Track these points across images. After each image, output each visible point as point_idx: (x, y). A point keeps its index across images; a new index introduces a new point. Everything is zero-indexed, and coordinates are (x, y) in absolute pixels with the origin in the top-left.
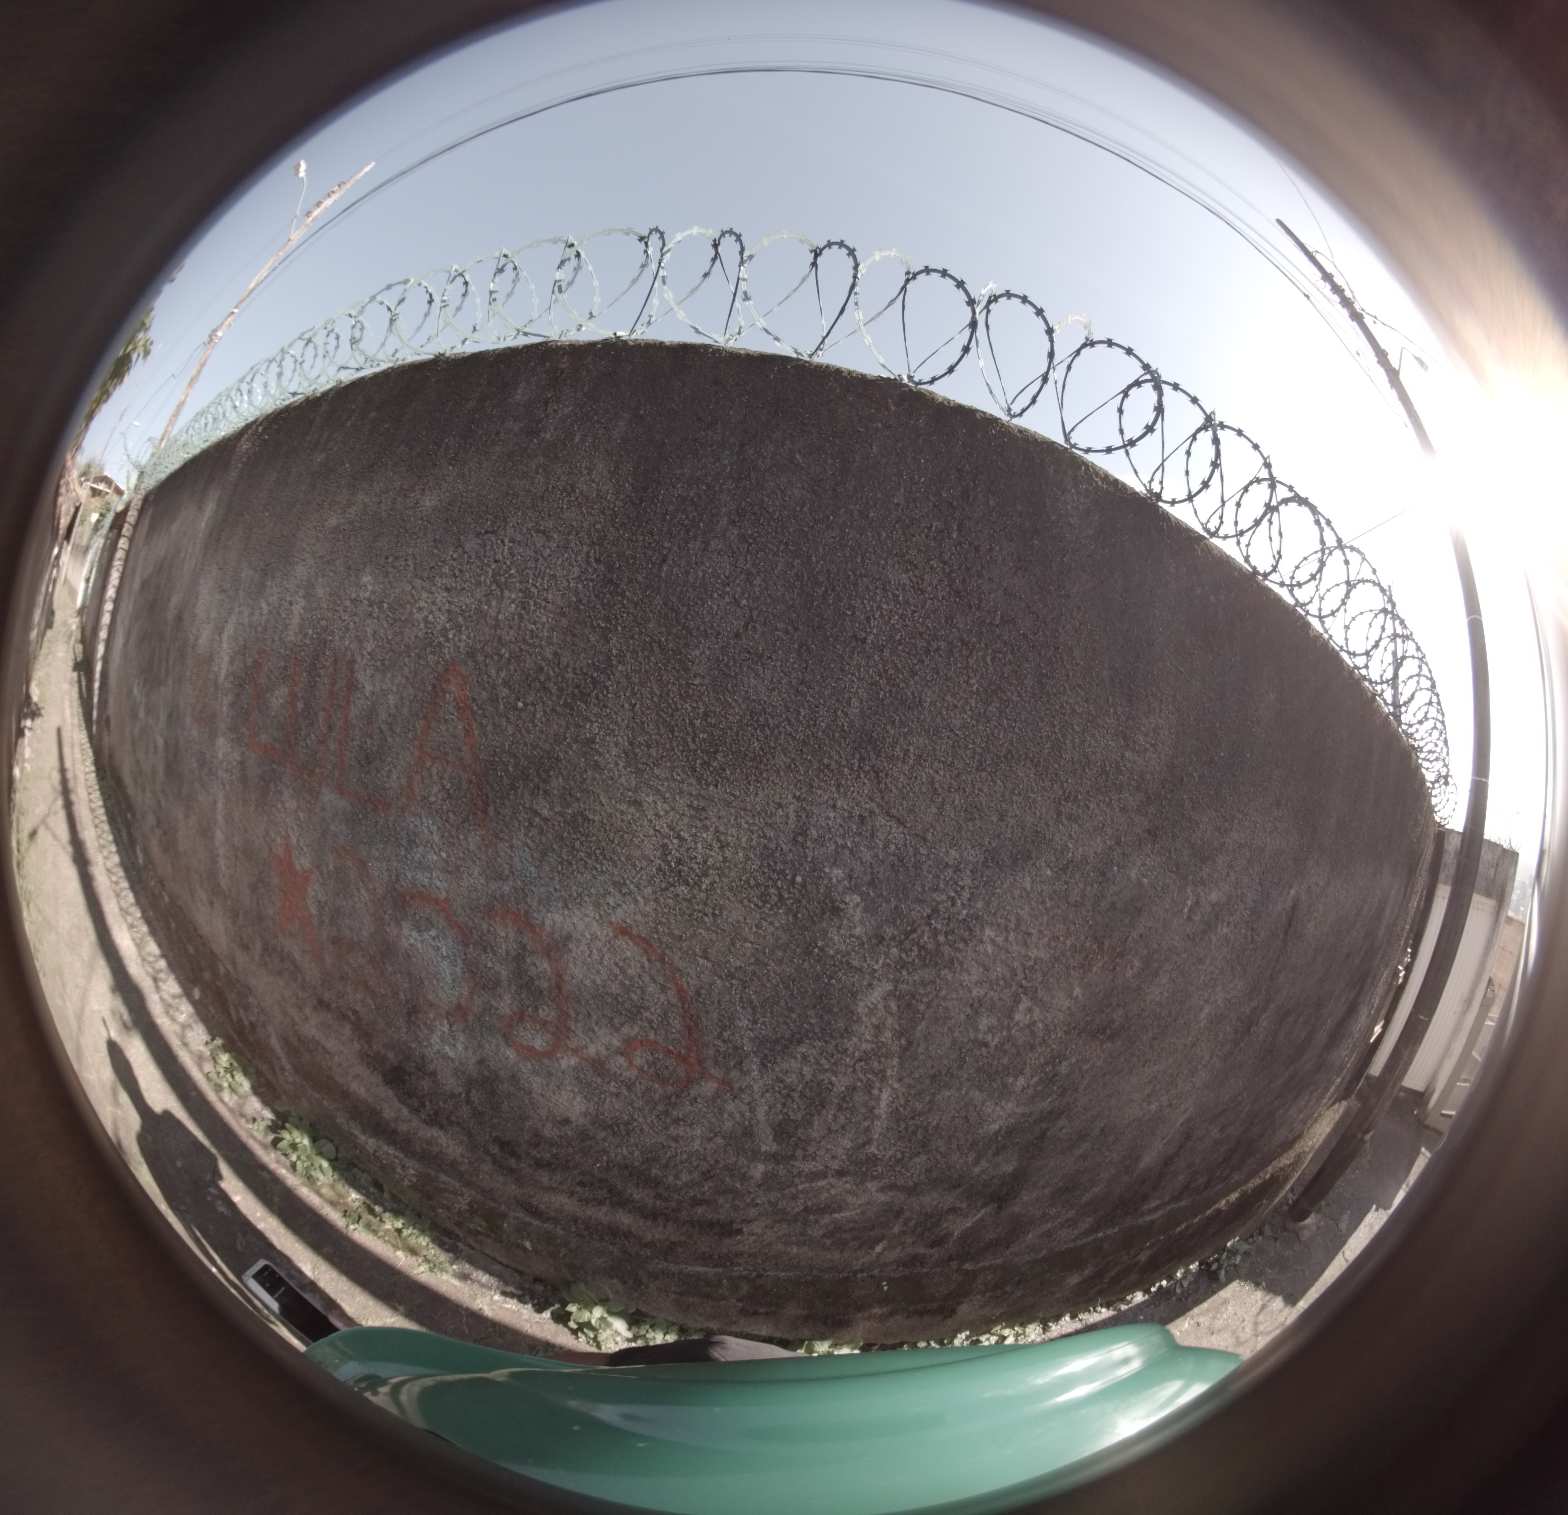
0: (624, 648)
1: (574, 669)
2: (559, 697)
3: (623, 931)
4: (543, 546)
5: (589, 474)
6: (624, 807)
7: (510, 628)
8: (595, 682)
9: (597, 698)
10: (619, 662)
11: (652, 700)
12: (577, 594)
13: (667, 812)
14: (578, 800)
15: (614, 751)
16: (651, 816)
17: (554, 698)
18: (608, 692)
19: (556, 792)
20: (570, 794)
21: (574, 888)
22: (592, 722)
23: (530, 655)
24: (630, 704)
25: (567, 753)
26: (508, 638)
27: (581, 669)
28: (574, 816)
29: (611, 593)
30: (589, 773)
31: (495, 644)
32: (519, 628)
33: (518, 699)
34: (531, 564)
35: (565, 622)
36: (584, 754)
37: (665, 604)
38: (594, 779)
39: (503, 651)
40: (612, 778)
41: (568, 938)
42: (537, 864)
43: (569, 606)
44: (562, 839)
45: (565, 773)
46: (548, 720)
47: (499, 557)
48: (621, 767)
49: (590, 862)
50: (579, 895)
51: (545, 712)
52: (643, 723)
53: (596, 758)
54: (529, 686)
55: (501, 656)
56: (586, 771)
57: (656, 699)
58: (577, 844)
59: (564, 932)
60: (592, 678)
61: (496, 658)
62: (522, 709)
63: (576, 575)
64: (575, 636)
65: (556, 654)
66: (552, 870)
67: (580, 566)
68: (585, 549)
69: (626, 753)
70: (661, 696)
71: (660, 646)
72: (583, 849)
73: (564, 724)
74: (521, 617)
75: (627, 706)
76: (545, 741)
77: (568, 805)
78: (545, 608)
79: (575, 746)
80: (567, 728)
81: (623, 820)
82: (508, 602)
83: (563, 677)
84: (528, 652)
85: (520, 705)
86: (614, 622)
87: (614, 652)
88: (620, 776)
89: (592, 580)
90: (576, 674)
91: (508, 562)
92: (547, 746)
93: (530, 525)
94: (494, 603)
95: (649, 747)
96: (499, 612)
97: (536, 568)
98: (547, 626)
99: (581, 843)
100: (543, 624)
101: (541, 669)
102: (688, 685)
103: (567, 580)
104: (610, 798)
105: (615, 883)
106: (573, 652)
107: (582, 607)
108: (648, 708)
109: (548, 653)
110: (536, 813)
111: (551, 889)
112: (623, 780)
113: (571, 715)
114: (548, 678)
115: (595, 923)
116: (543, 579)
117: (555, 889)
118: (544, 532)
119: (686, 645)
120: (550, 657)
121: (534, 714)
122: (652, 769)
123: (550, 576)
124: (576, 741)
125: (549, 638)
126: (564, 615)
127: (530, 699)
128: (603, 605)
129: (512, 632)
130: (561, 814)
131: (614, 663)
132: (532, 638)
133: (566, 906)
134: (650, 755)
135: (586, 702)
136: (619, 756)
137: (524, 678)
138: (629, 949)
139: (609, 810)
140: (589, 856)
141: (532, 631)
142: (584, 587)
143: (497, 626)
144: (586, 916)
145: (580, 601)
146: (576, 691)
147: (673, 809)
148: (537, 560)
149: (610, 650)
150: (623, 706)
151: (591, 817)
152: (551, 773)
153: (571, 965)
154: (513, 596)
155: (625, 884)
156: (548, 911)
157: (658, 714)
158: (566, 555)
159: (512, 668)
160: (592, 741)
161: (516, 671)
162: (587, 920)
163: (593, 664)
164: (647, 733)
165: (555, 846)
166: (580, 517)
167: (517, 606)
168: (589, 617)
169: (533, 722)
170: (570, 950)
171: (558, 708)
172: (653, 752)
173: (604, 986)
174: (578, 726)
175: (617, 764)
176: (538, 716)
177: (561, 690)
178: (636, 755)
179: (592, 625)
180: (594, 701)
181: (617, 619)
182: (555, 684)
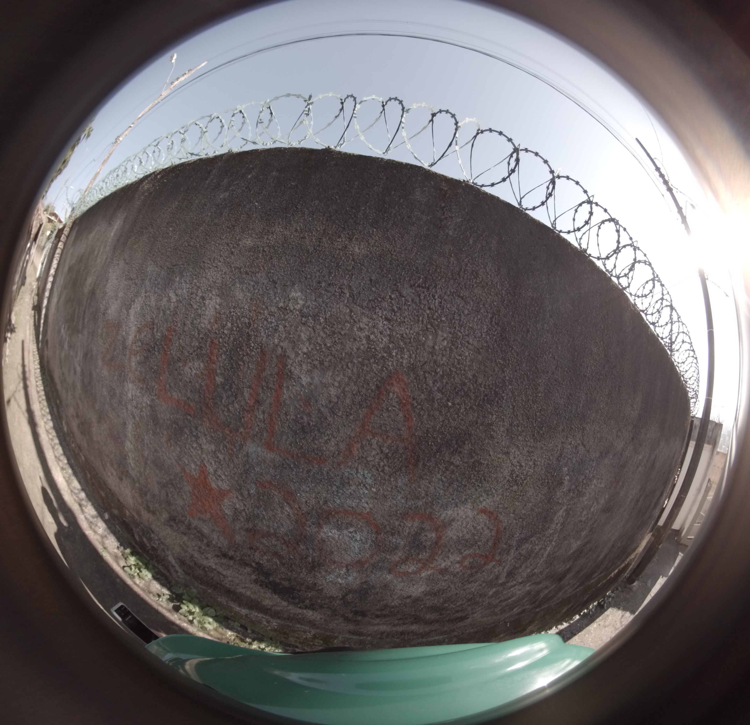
0: (512, 376)
1: (485, 385)
2: (475, 401)
3: (483, 511)
4: (463, 307)
5: (485, 268)
6: (500, 456)
7: (443, 355)
8: (496, 394)
9: (498, 402)
10: (509, 384)
11: (522, 404)
12: (487, 342)
13: (518, 455)
14: (477, 454)
15: (502, 429)
16: (511, 458)
17: (472, 401)
18: (503, 399)
19: (466, 452)
20: (474, 452)
21: (464, 497)
22: (492, 415)
23: (458, 375)
24: (513, 405)
25: (476, 431)
26: (442, 362)
27: (489, 386)
28: (474, 463)
29: (505, 345)
30: (486, 441)
31: (432, 365)
32: (450, 356)
33: (448, 400)
34: (457, 317)
35: (480, 358)
36: (485, 431)
37: (529, 355)
38: (488, 443)
39: (439, 370)
40: (498, 443)
41: (453, 520)
42: (446, 488)
43: (482, 348)
44: (464, 474)
45: (473, 441)
46: (467, 413)
47: (432, 306)
48: (503, 437)
49: (477, 483)
50: (466, 500)
51: (466, 408)
52: (517, 415)
53: (492, 433)
54: (457, 393)
55: (436, 373)
56: (485, 440)
57: (524, 403)
58: (472, 476)
59: (451, 518)
60: (495, 391)
61: (433, 374)
62: (451, 407)
63: (485, 330)
64: (486, 367)
65: (474, 376)
66: (454, 491)
67: (487, 325)
68: (490, 315)
69: (507, 430)
70: (525, 402)
71: (527, 377)
72: (475, 478)
73: (476, 415)
74: (451, 349)
75: (511, 406)
76: (464, 425)
77: (472, 457)
78: (467, 347)
79: (481, 427)
80: (478, 417)
81: (498, 462)
82: (442, 338)
83: (478, 390)
84: (456, 372)
85: (450, 404)
86: (507, 361)
87: (507, 378)
88: (502, 441)
89: (494, 335)
90: (485, 388)
91: (439, 311)
92: (464, 428)
93: (452, 291)
94: (430, 337)
95: (518, 426)
96: (435, 344)
97: (460, 320)
98: (468, 358)
99: (474, 476)
100: (466, 357)
101: (464, 384)
102: (536, 396)
103: (481, 332)
104: (494, 452)
105: (485, 491)
106: (485, 375)
107: (490, 351)
108: (520, 408)
109: (470, 374)
110: (452, 463)
111: (450, 500)
112: (503, 443)
113: (481, 411)
114: (469, 389)
115: (470, 511)
116: (465, 328)
117: (453, 499)
118: (462, 298)
119: (537, 377)
120: (471, 377)
121: (459, 410)
122: (518, 437)
123: (469, 327)
124: (482, 424)
125: (470, 366)
126: (480, 353)
127: (457, 401)
128: (501, 351)
129: (444, 359)
130: (466, 463)
131: (507, 384)
132: (459, 363)
133: (457, 506)
134: (518, 430)
135: (490, 404)
136: (503, 432)
137: (453, 388)
138: (483, 518)
139: (493, 458)
140: (477, 480)
141: (459, 360)
142: (490, 338)
143: (432, 353)
144: (467, 508)
145: (488, 346)
146: (486, 398)
147: (521, 454)
148: (460, 315)
149: (505, 377)
150: (509, 407)
151: (483, 462)
152: (466, 442)
153: (449, 532)
154: (445, 335)
155: (491, 490)
156: (445, 510)
157: (523, 411)
158: (479, 317)
159: (445, 381)
160: (491, 424)
161: (447, 383)
162: (466, 510)
163: (496, 382)
164: (518, 420)
165: (459, 479)
166: (484, 294)
167: (448, 343)
168: (494, 357)
169: (457, 414)
170: (452, 525)
171: (474, 407)
172: (520, 429)
173: (463, 536)
174: (484, 417)
175: (502, 436)
176: (462, 411)
177: (477, 397)
178: (512, 430)
179: (496, 361)
180: (496, 404)
181: (509, 360)
182: (474, 393)
